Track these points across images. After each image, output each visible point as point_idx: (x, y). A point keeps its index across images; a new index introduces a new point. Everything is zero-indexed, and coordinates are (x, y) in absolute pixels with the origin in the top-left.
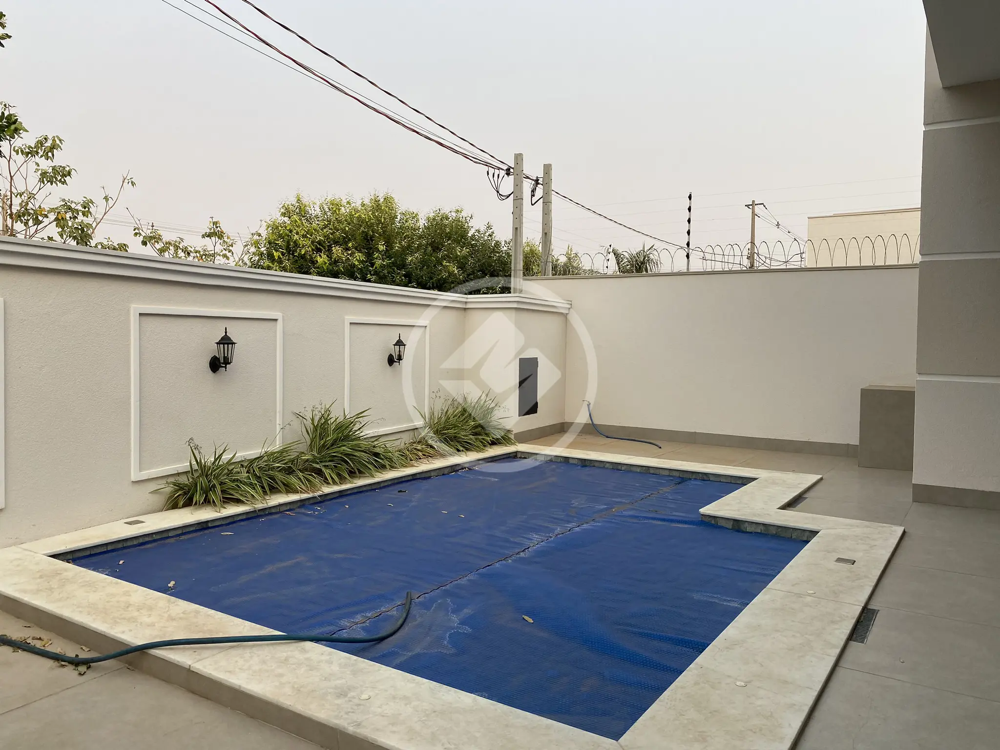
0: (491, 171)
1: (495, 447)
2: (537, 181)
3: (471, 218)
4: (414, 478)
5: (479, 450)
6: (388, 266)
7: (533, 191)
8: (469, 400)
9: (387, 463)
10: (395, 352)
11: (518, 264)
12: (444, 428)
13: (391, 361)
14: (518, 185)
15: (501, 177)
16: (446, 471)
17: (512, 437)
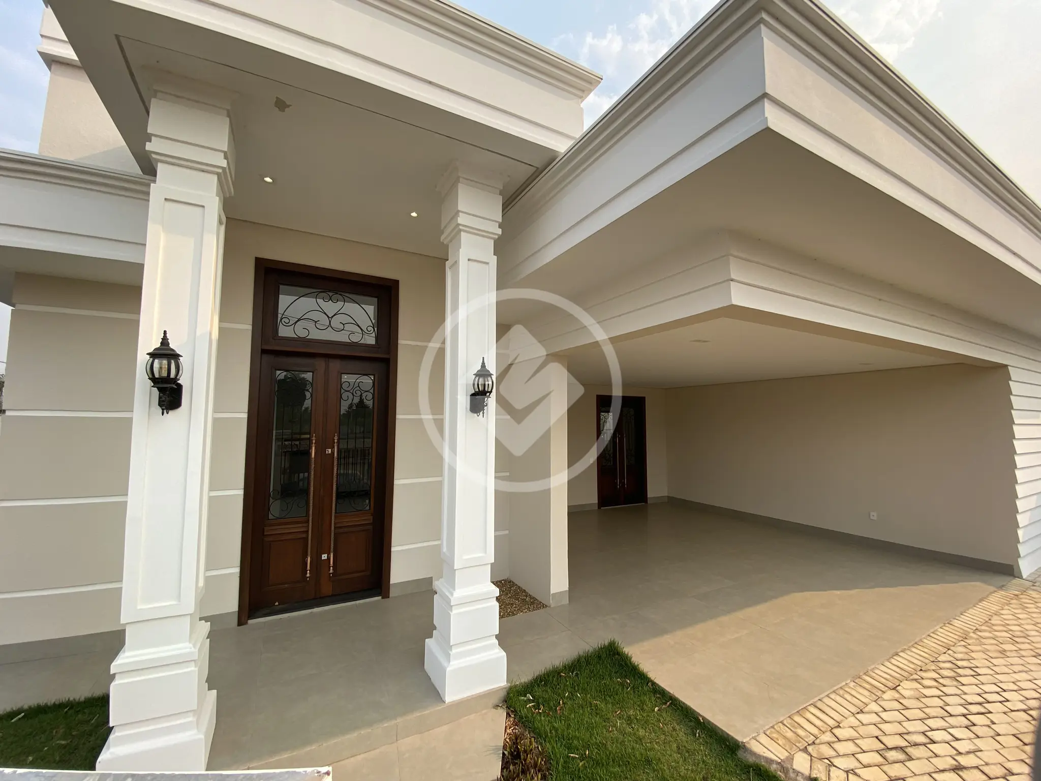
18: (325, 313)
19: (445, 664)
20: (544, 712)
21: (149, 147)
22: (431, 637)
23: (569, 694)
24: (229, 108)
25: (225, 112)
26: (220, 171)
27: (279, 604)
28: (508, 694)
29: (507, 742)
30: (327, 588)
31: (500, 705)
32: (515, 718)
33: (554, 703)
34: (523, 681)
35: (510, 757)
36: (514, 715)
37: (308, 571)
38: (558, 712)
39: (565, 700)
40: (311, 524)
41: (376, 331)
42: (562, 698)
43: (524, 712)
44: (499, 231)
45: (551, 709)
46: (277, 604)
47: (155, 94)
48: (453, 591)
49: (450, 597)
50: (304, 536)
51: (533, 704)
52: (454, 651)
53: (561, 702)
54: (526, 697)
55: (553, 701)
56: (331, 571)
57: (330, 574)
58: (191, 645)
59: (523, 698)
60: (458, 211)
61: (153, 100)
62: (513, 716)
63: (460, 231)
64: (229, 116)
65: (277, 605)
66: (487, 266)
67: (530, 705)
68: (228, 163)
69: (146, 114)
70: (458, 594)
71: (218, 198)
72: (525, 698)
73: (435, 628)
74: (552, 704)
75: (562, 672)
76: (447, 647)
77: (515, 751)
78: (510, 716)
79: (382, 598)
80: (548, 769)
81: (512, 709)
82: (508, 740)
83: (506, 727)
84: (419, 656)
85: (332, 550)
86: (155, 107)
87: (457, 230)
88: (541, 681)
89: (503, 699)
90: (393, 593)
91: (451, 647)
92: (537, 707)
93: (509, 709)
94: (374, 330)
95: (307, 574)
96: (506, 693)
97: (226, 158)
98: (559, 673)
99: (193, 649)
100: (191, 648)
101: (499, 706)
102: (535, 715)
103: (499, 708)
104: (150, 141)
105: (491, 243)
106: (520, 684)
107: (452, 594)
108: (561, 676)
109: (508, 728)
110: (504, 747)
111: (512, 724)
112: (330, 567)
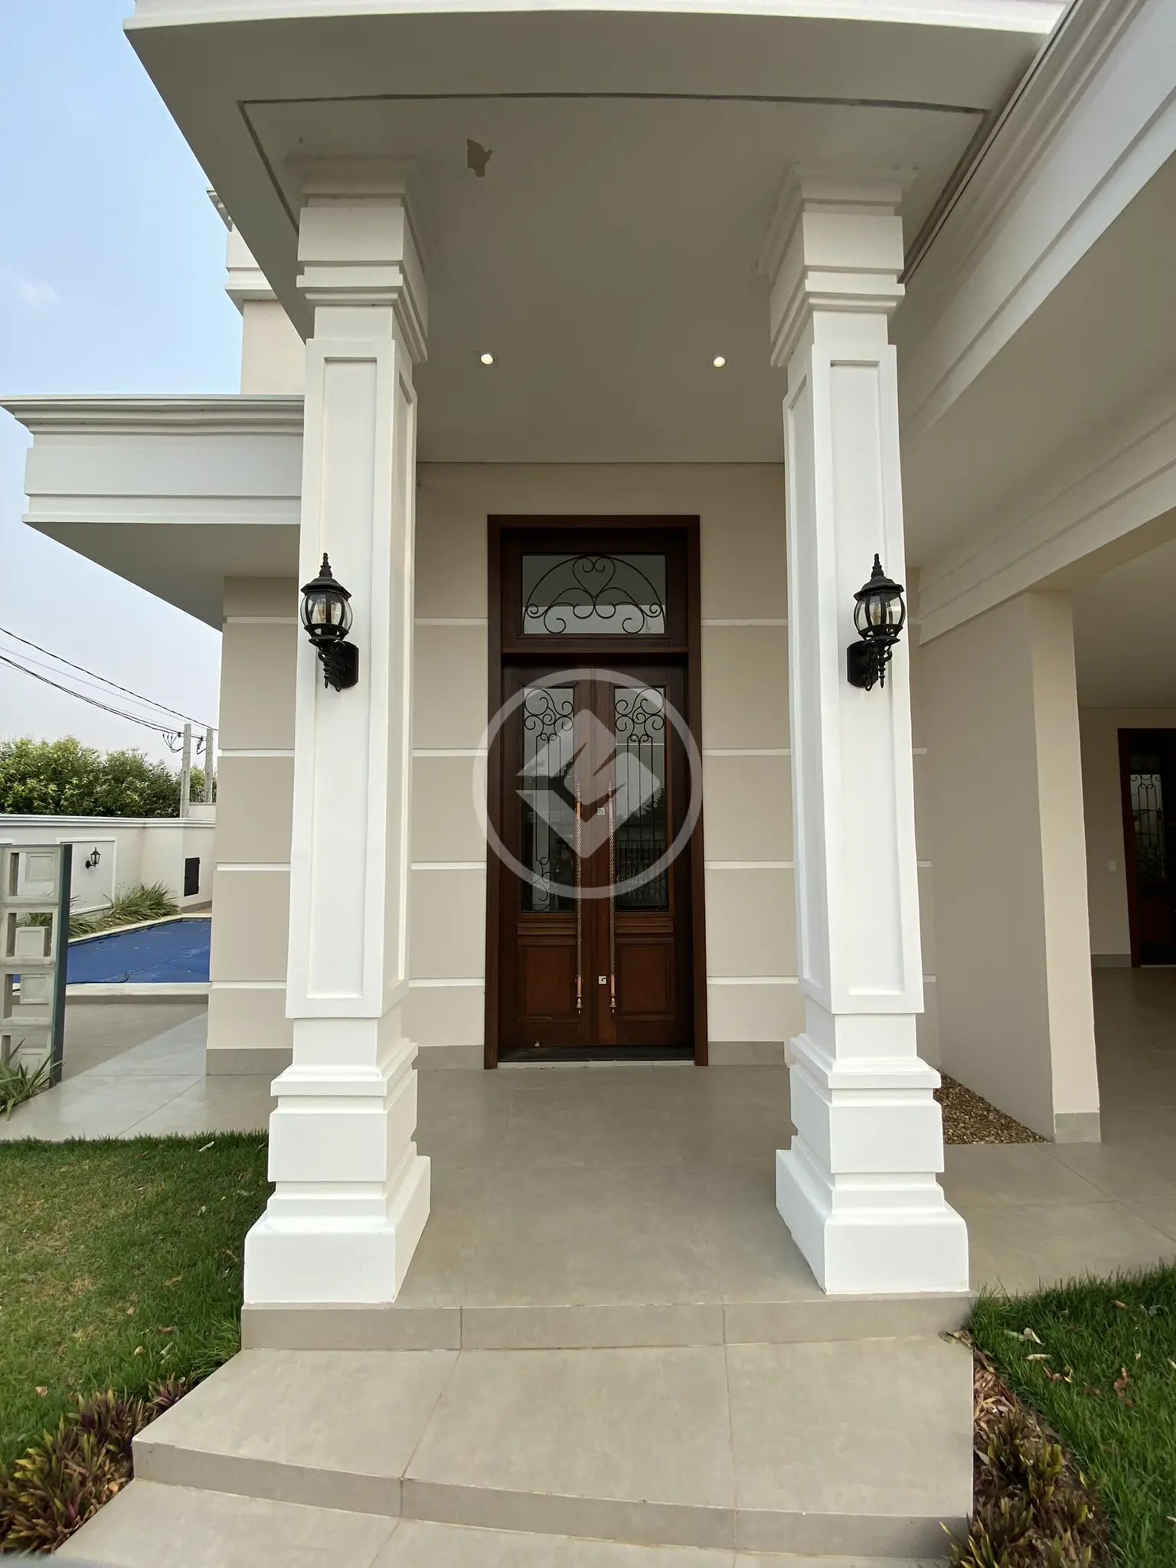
0: (166, 734)
1: (166, 917)
2: (202, 739)
3: (146, 755)
4: (109, 936)
5: (153, 918)
6: (78, 794)
7: (199, 745)
8: (146, 888)
9: (88, 929)
10: (91, 860)
11: (185, 792)
12: (128, 907)
13: (88, 865)
14: (187, 744)
15: (173, 738)
16: (131, 932)
17: (179, 909)
18: (587, 592)
19: (820, 1208)
20: (1078, 1383)
21: (301, 282)
22: (788, 1147)
23: (1143, 1356)
24: (402, 190)
25: (399, 200)
26: (395, 296)
27: (541, 1046)
28: (975, 1315)
29: (981, 1429)
30: (608, 1033)
31: (957, 1335)
32: (998, 1378)
33: (1103, 1370)
34: (1011, 1292)
35: (995, 1472)
36: (995, 1369)
37: (579, 1000)
38: (1120, 1395)
39: (1135, 1370)
40: (580, 923)
41: (664, 610)
42: (1125, 1362)
43: (1022, 1370)
44: (901, 290)
45: (1095, 1380)
46: (537, 1045)
47: (306, 199)
48: (831, 1060)
49: (827, 1072)
50: (571, 942)
51: (1043, 1356)
52: (839, 1188)
53: (1123, 1369)
54: (1023, 1333)
55: (1100, 1363)
56: (613, 1005)
57: (612, 1008)
58: (378, 1071)
59: (1015, 1334)
60: (807, 269)
61: (304, 211)
62: (991, 1369)
63: (812, 309)
64: (404, 204)
65: (537, 1047)
66: (873, 372)
67: (1038, 1356)
68: (405, 279)
69: (296, 235)
70: (843, 1067)
71: (394, 341)
72: (1021, 1337)
73: (796, 1132)
74: (1098, 1369)
75: (1118, 1297)
76: (824, 1175)
77: (1008, 1461)
78: (984, 1368)
79: (696, 1064)
80: (1109, 1537)
81: (988, 1353)
82: (983, 1425)
83: (976, 1392)
84: (765, 1182)
85: (613, 970)
86: (308, 219)
87: (805, 308)
88: (1060, 1307)
89: (962, 1322)
90: (713, 1058)
91: (832, 1177)
92: (1058, 1365)
93: (979, 1349)
94: (662, 609)
95: (577, 1004)
96: (969, 1311)
97: (402, 271)
98: (1108, 1300)
99: (380, 1078)
100: (378, 1076)
101: (953, 1336)
102: (1052, 1385)
103: (954, 1340)
104: (303, 274)
105: (882, 321)
106: (1003, 1297)
107: (830, 1067)
108: (1115, 1306)
109: (982, 1395)
110: (979, 1442)
111: (992, 1388)
112: (611, 997)
